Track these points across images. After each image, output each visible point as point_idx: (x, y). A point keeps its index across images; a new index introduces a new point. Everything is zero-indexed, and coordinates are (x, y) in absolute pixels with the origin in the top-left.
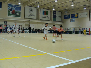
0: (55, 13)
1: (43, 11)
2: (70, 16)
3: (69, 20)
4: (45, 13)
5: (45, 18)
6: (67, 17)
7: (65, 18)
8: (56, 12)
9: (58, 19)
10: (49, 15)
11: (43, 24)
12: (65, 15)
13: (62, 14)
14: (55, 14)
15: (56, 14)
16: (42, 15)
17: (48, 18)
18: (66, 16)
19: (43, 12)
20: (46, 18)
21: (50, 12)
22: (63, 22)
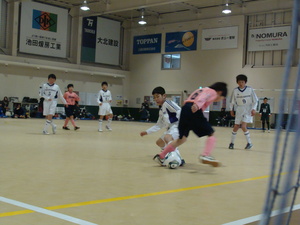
0: (90, 23)
1: (35, 12)
2: (160, 41)
3: (156, 59)
4: (45, 21)
5: (41, 44)
6: (147, 45)
7: (136, 51)
8: (95, 19)
9: (102, 52)
10: (61, 34)
11: (31, 76)
12: (136, 38)
13: (122, 29)
14: (89, 28)
15: (94, 27)
16: (28, 30)
17: (59, 47)
18: (144, 41)
19: (35, 19)
20: (47, 45)
21: (70, 17)
22: (128, 69)
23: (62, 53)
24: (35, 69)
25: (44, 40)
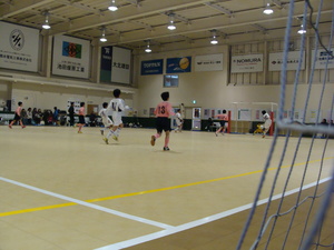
0: (107, 51)
1: (64, 43)
2: (162, 64)
3: (159, 79)
5: (69, 68)
6: (152, 68)
7: (143, 73)
8: (111, 48)
9: (117, 74)
11: (61, 93)
12: (143, 63)
13: (132, 56)
14: (107, 55)
15: (111, 54)
16: (59, 57)
17: (83, 70)
18: (149, 65)
19: (64, 49)
20: (74, 68)
21: (91, 46)
22: (136, 87)
23: (85, 75)
24: (64, 87)
25: (71, 65)
